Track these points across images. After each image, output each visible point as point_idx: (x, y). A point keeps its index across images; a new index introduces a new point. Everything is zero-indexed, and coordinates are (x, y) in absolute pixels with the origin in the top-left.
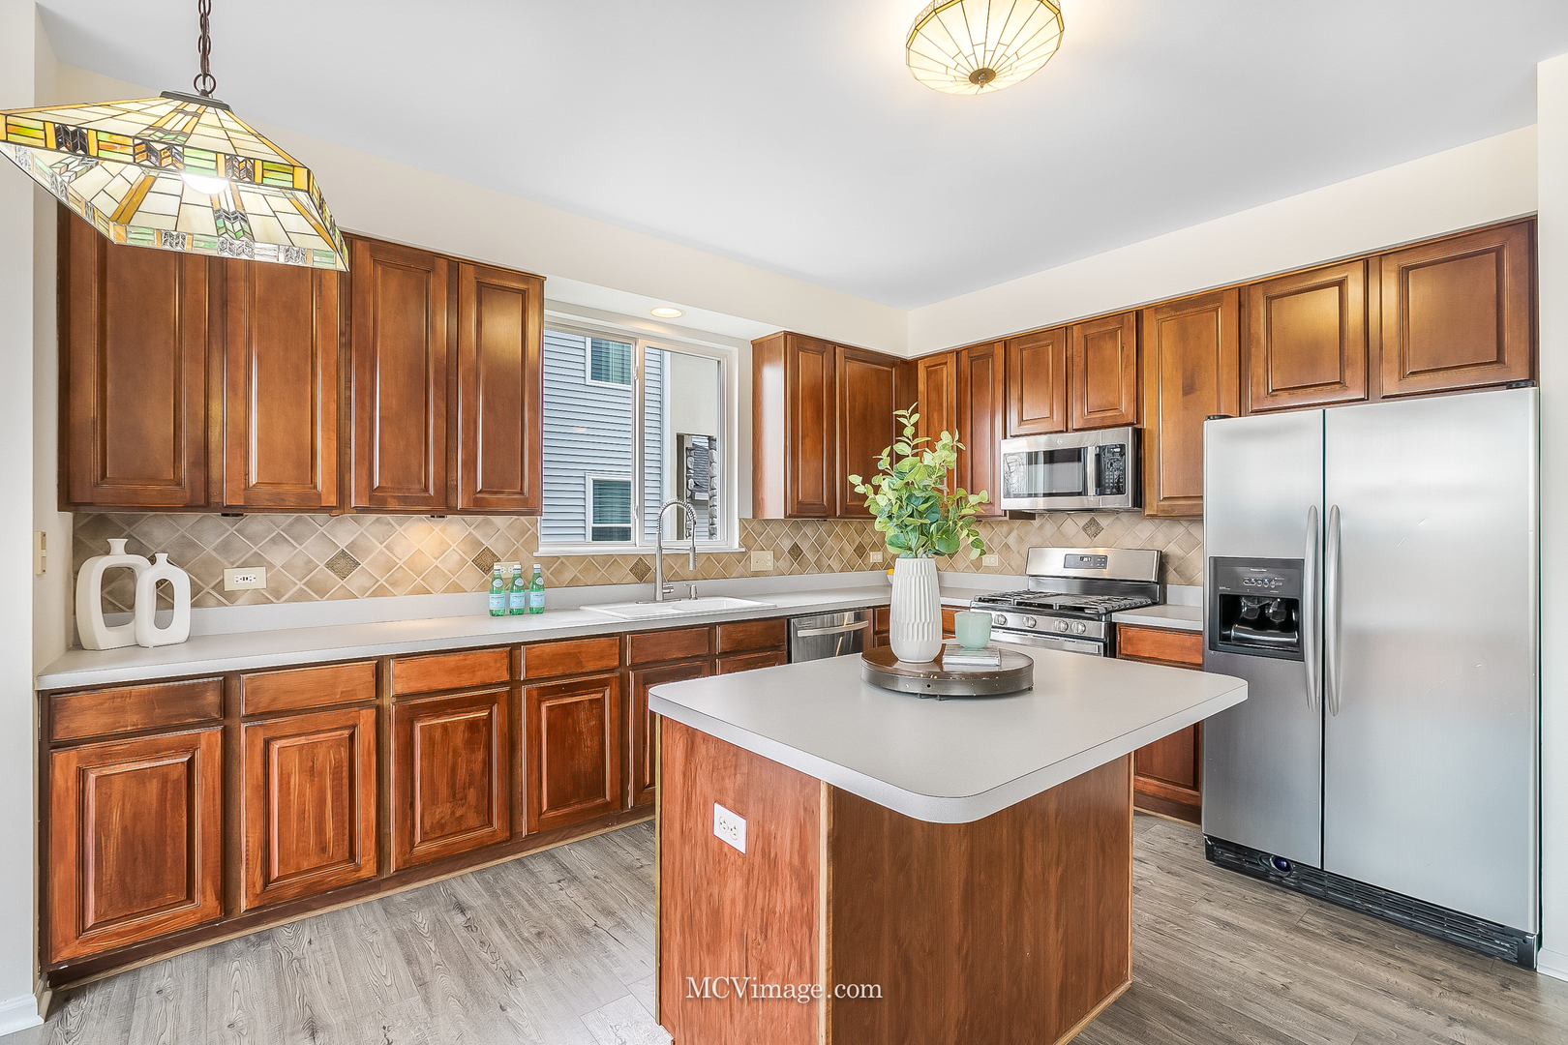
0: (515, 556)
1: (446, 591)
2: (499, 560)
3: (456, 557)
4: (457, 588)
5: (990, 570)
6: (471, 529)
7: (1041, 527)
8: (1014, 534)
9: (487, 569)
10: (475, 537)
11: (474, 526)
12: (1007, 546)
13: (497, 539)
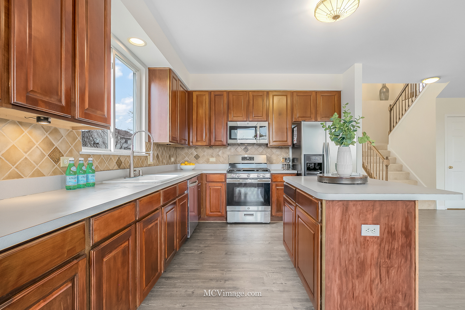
0: (71, 154)
1: (33, 175)
2: (63, 156)
3: (38, 153)
4: (39, 174)
5: (212, 163)
6: (47, 134)
7: (230, 149)
8: (221, 151)
9: (57, 161)
10: (50, 140)
11: (49, 132)
12: (218, 155)
13: (61, 143)
